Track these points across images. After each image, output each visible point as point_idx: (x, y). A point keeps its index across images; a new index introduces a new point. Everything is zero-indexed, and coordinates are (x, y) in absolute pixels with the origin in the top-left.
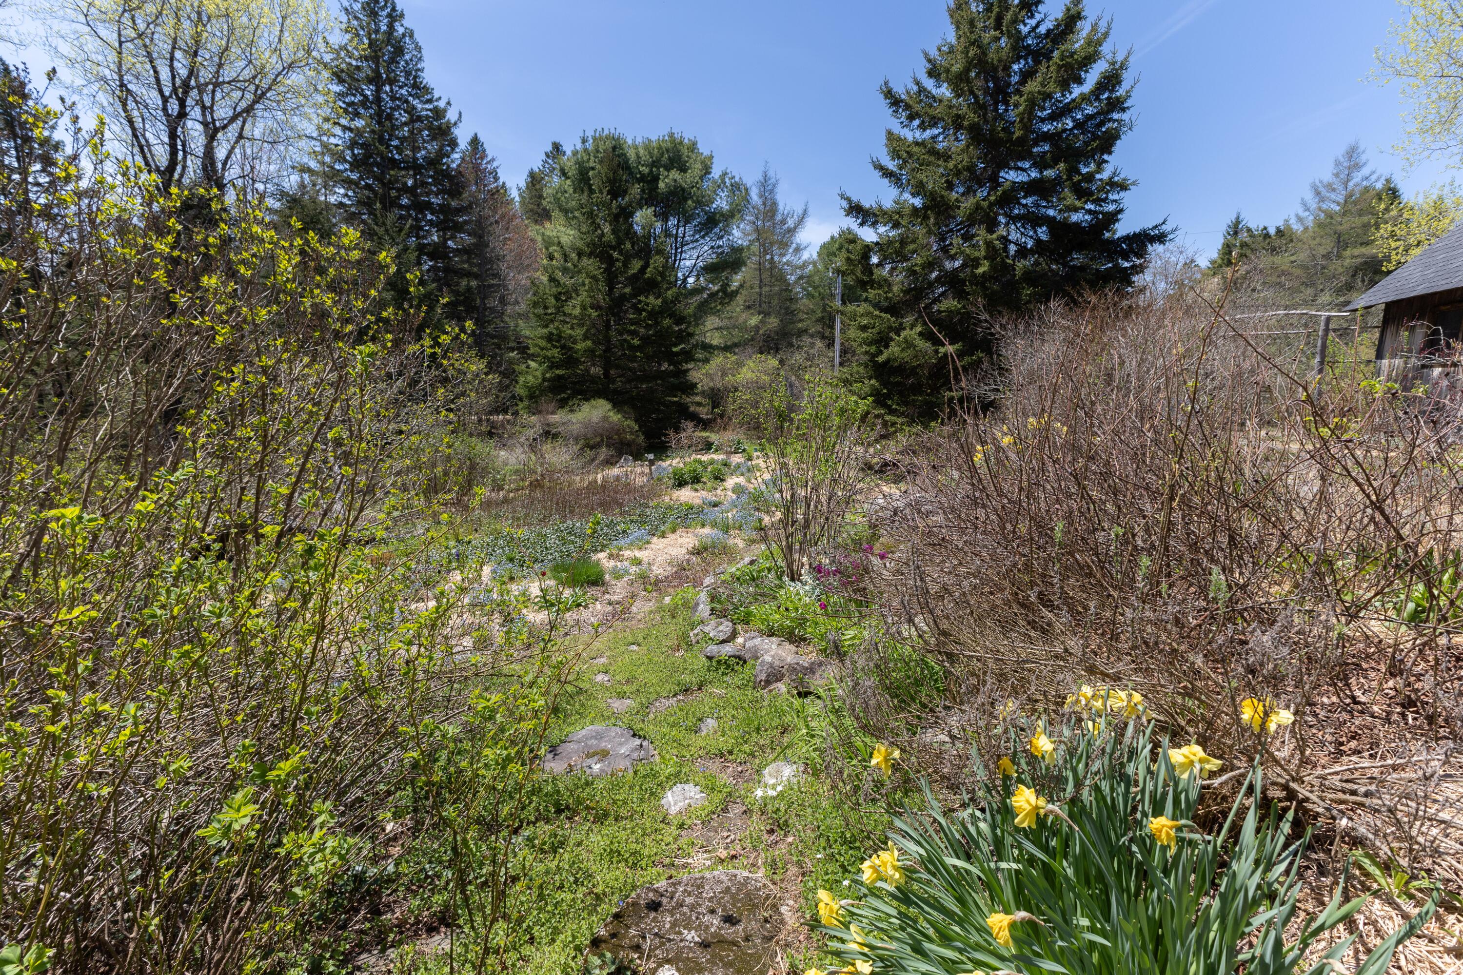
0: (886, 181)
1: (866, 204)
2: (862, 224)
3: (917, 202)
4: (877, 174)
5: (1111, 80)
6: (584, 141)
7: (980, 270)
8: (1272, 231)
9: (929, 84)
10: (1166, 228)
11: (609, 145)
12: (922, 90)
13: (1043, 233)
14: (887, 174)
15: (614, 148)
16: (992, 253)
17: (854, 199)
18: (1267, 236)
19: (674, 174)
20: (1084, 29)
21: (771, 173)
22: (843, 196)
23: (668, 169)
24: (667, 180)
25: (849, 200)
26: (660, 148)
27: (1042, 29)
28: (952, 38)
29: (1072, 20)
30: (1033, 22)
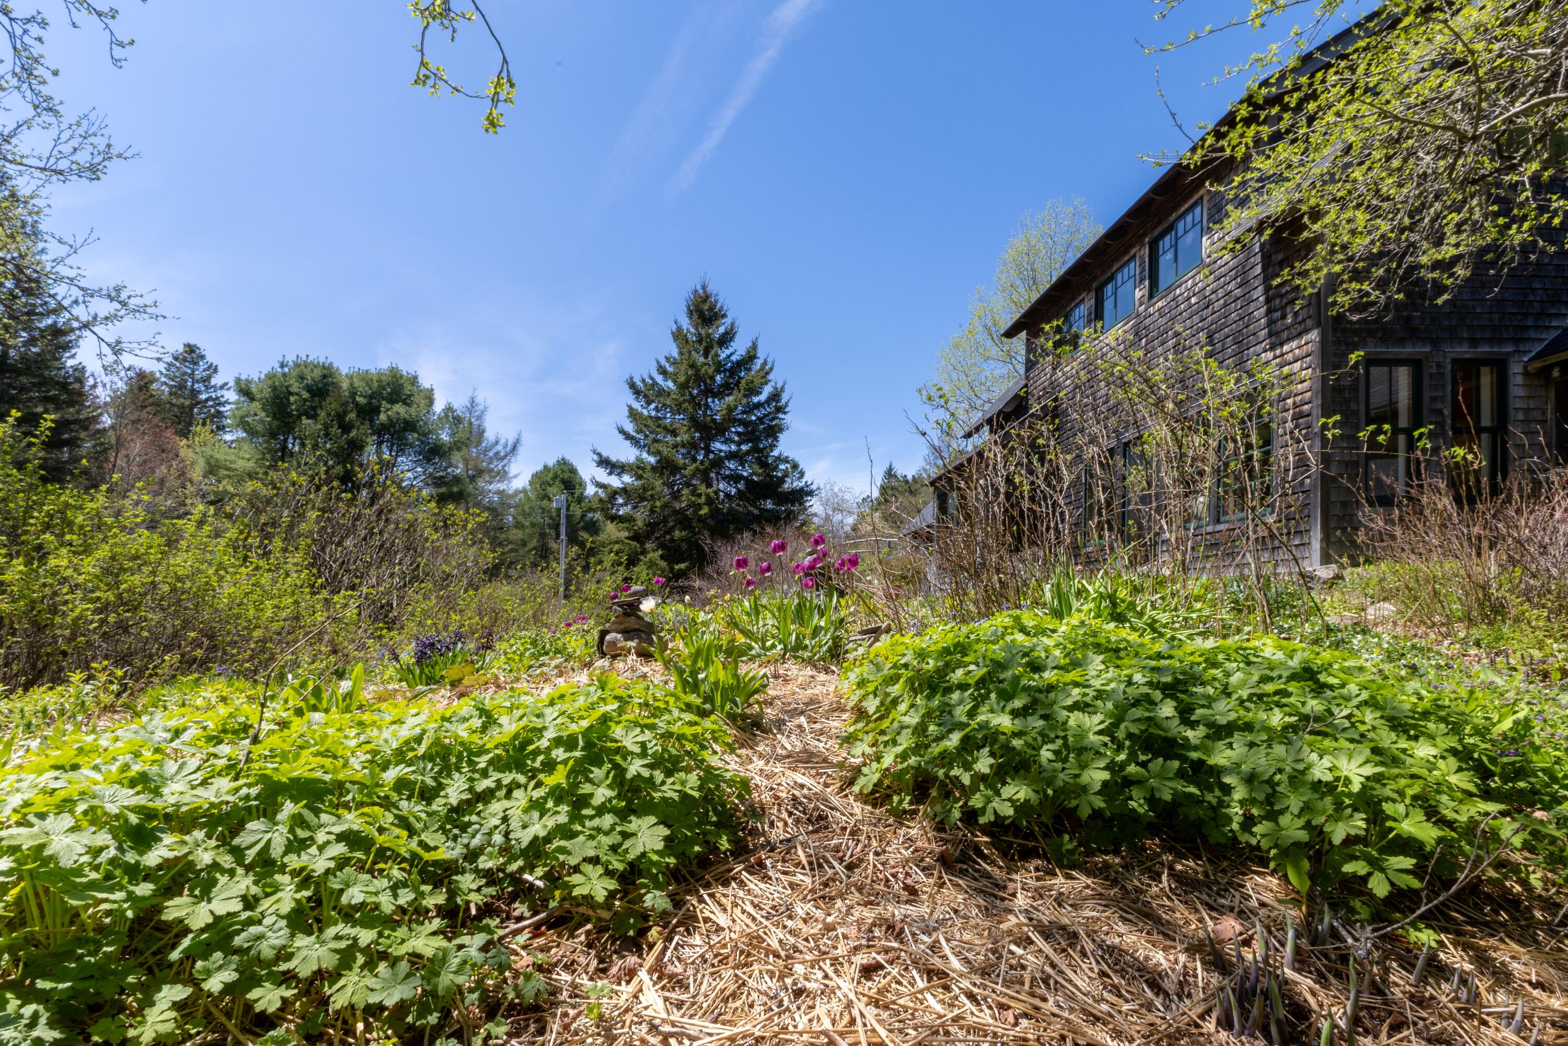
0: (628, 443)
1: (614, 459)
2: (610, 474)
3: (652, 460)
4: (621, 437)
5: (775, 396)
6: (282, 365)
7: (702, 512)
8: (910, 478)
9: (659, 379)
10: (814, 487)
11: (317, 373)
12: (655, 383)
13: (741, 486)
14: (628, 436)
15: (324, 376)
16: (710, 502)
17: (605, 454)
18: (907, 482)
19: (399, 408)
20: (758, 363)
21: (479, 400)
22: (594, 452)
23: (392, 402)
24: (390, 412)
25: (599, 455)
26: (380, 381)
27: (734, 358)
28: (675, 353)
29: (750, 357)
30: (728, 352)
